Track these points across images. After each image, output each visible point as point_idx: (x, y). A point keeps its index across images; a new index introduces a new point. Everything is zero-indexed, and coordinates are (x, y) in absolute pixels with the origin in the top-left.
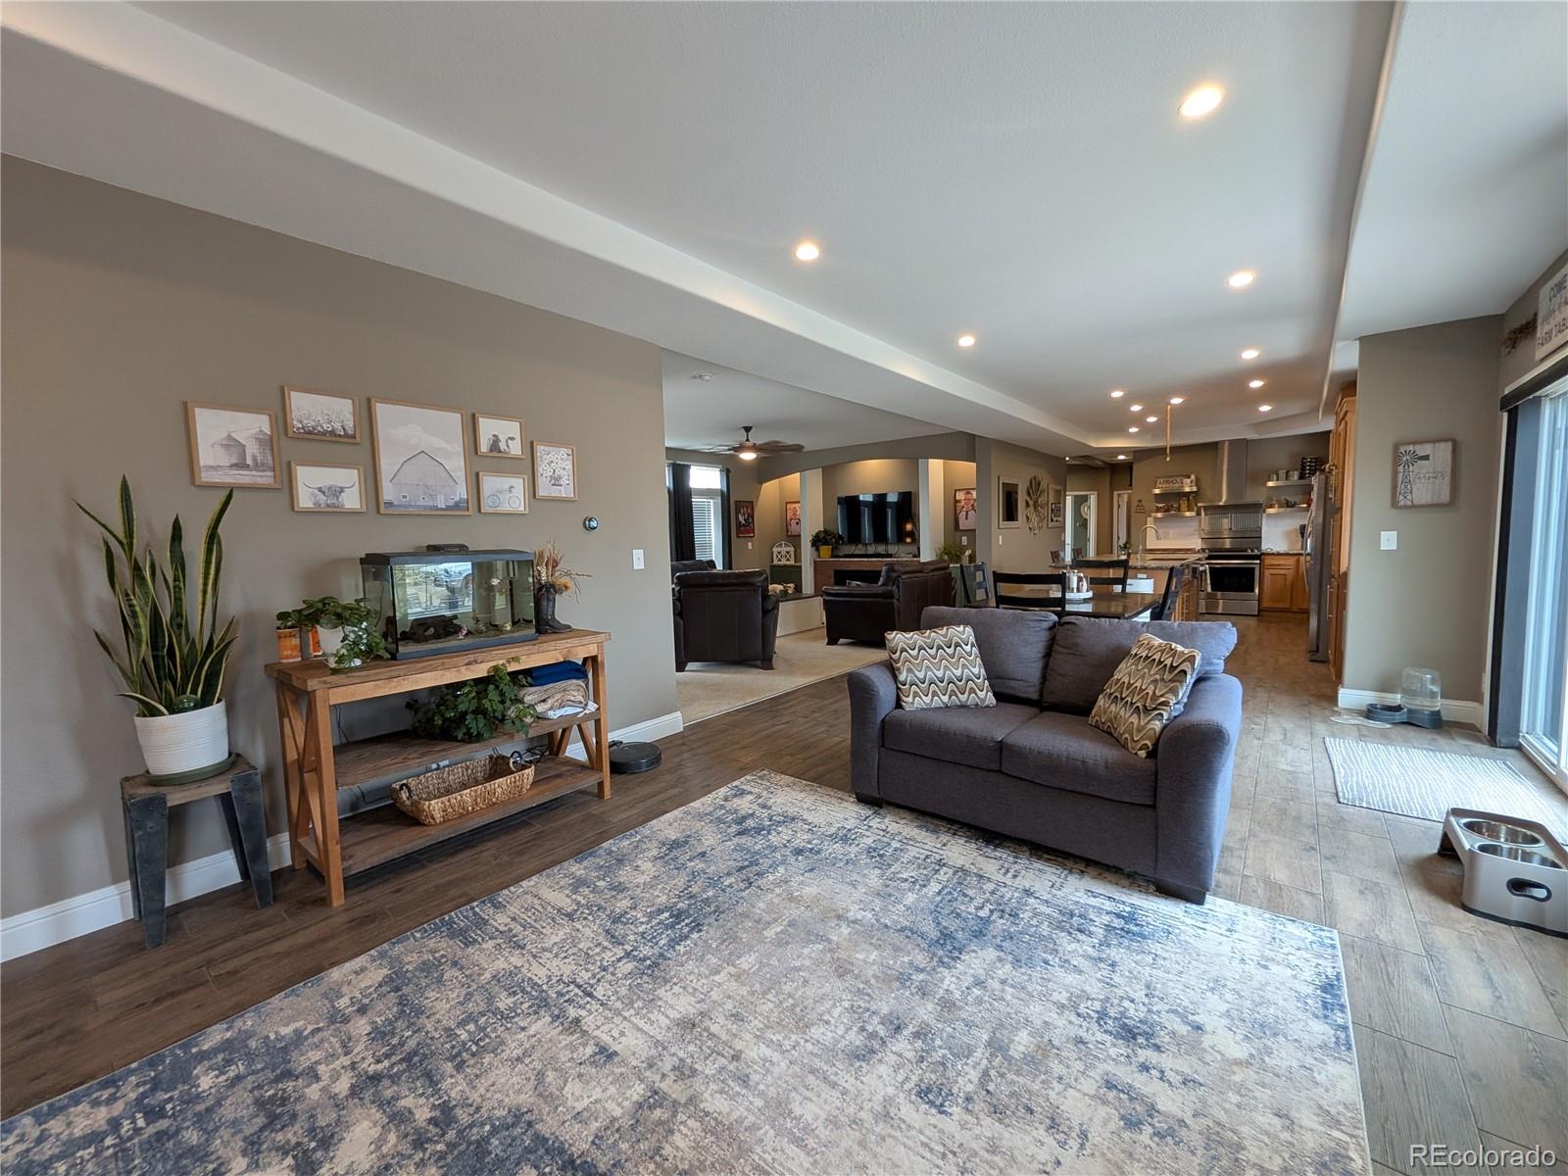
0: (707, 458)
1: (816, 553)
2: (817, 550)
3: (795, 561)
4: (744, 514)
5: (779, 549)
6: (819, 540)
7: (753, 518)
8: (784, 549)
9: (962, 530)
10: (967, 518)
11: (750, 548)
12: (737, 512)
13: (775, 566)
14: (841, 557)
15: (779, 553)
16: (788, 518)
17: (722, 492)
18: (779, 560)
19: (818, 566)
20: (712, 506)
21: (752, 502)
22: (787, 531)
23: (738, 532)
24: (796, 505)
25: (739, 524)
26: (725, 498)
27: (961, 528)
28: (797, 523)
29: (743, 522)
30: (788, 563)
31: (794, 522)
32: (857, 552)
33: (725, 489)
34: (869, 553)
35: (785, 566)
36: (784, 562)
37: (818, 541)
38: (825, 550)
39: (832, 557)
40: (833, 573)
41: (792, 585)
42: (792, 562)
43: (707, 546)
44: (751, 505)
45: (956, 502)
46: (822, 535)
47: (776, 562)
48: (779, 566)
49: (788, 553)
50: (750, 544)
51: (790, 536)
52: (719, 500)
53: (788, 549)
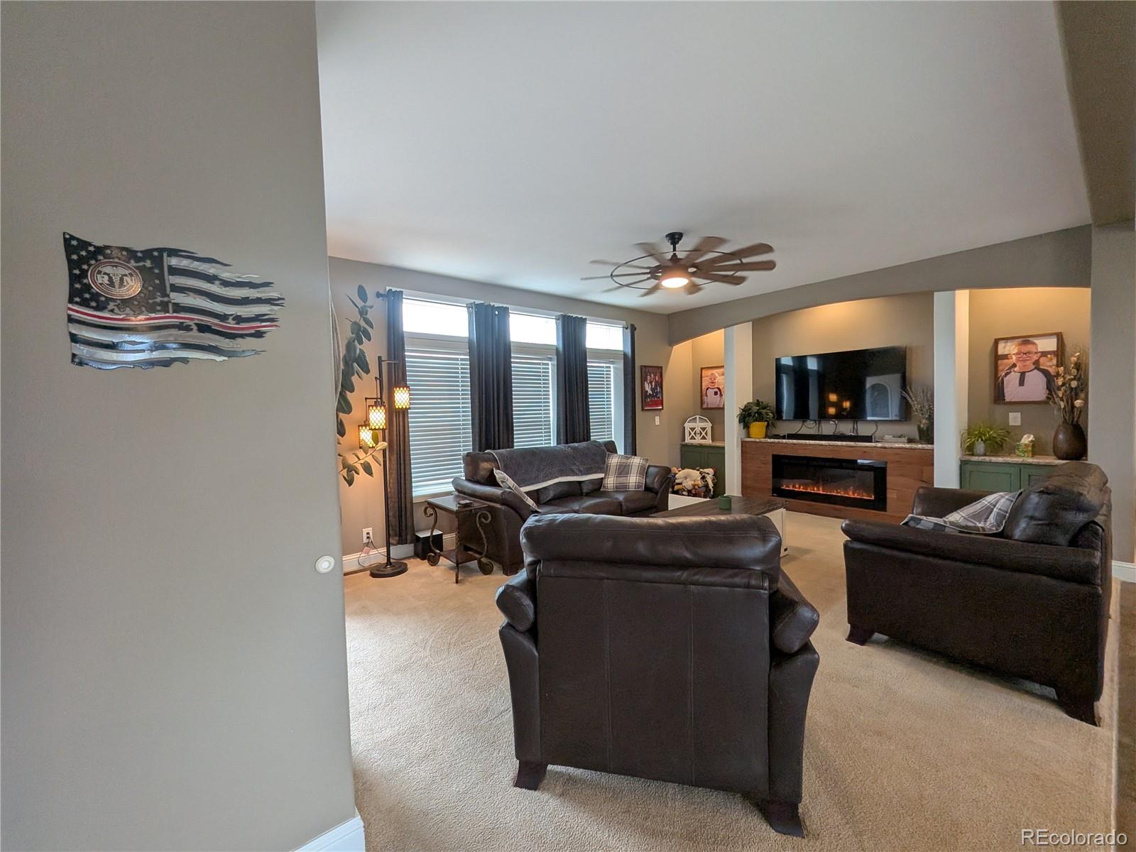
0: (608, 313)
1: (744, 431)
2: (746, 426)
3: (713, 440)
4: (651, 383)
5: (692, 425)
6: (749, 415)
7: (661, 388)
8: (698, 425)
9: (1011, 403)
10: (1022, 383)
11: (657, 423)
12: (643, 380)
13: (687, 445)
14: (784, 437)
15: (693, 429)
16: (704, 387)
17: (625, 355)
18: (693, 438)
19: (747, 449)
20: (612, 373)
21: (661, 367)
22: (702, 403)
23: (644, 404)
24: (715, 371)
25: (644, 392)
26: (629, 362)
27: (1007, 399)
28: (716, 393)
29: (650, 392)
30: (703, 442)
31: (711, 392)
32: (804, 431)
33: (629, 351)
34: (825, 433)
35: (701, 446)
36: (698, 441)
37: (747, 417)
38: (758, 428)
39: (766, 436)
40: (770, 459)
41: (710, 471)
42: (708, 441)
43: (606, 421)
44: (659, 371)
45: (997, 358)
46: (755, 409)
47: (688, 440)
48: (692, 446)
49: (703, 429)
50: (657, 419)
51: (705, 409)
52: (621, 365)
53: (703, 425)
